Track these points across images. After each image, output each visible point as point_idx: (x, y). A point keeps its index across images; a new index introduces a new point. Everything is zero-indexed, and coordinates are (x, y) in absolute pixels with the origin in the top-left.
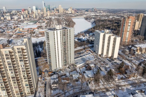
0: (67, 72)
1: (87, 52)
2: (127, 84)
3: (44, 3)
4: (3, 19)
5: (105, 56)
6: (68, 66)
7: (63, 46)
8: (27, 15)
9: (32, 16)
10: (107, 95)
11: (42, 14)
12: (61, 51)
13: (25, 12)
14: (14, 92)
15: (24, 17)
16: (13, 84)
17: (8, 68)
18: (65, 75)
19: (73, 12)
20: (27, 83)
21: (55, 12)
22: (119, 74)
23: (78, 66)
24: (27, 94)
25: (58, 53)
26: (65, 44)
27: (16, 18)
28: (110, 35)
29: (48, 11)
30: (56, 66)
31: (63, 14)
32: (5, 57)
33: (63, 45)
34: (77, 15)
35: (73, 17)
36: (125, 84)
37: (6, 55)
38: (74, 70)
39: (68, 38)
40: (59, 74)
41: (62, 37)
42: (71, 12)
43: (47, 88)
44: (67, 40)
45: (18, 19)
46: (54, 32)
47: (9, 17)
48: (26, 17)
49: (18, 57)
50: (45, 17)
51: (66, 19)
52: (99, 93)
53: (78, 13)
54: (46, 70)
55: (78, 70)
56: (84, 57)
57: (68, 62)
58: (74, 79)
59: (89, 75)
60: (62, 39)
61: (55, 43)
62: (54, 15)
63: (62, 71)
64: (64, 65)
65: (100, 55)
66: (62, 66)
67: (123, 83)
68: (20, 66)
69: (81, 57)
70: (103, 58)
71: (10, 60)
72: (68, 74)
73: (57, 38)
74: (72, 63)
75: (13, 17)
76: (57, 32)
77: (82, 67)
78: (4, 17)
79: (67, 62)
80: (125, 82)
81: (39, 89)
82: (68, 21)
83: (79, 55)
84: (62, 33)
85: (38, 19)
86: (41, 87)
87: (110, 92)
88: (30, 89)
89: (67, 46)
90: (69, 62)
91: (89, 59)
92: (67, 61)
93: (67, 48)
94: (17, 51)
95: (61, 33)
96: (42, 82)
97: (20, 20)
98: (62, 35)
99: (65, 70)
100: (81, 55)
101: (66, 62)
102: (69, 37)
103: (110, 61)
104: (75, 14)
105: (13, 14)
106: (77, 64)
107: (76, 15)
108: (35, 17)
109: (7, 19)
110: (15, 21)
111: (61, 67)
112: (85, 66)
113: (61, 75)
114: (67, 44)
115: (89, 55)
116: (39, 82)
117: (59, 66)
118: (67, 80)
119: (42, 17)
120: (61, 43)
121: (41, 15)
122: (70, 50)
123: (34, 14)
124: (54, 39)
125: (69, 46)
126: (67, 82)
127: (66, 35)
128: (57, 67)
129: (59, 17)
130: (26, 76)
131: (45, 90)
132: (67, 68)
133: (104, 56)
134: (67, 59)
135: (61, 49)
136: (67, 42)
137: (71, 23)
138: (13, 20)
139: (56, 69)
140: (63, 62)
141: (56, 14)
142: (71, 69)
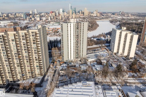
0: (78, 64)
1: (103, 50)
2: (138, 82)
3: (71, 6)
4: (34, 20)
5: (121, 55)
6: (79, 59)
7: (75, 39)
8: (54, 17)
9: (59, 18)
10: (112, 88)
11: (67, 16)
12: (74, 43)
13: (52, 14)
14: (27, 70)
15: (51, 19)
16: (26, 63)
17: (23, 48)
18: (75, 66)
19: (98, 15)
20: (38, 64)
21: (80, 15)
22: (131, 72)
23: (89, 60)
24: (37, 74)
25: (71, 45)
26: (77, 37)
27: (44, 19)
28: (127, 32)
29: (73, 14)
30: (68, 57)
31: (88, 17)
32: (21, 38)
33: (75, 37)
34: (102, 18)
35: (98, 19)
36: (135, 82)
37: (23, 36)
38: (85, 63)
39: (81, 32)
40: (70, 65)
41: (75, 30)
42: (96, 15)
44: (80, 34)
45: (46, 20)
46: (68, 24)
47: (39, 18)
48: (53, 18)
49: (32, 40)
51: (90, 21)
52: (104, 85)
53: (104, 16)
54: (59, 60)
55: (88, 63)
56: (98, 53)
57: (80, 55)
58: (82, 70)
59: (97, 69)
60: (75, 32)
61: (68, 34)
62: (79, 18)
63: (72, 63)
64: (75, 58)
65: (115, 54)
67: (134, 80)
68: (33, 48)
69: (95, 53)
70: (118, 56)
71: (25, 41)
73: (71, 30)
74: (84, 56)
75: (42, 18)
76: (70, 24)
77: (94, 62)
78: (34, 18)
79: (79, 55)
80: (136, 80)
81: (48, 74)
82: (92, 23)
84: (76, 26)
85: (63, 21)
86: (51, 72)
87: (116, 86)
88: (40, 71)
89: (79, 39)
90: (81, 56)
91: (103, 56)
93: (79, 41)
94: (31, 34)
95: (74, 26)
96: (53, 69)
97: (48, 21)
98: (75, 28)
99: (76, 62)
100: (96, 52)
101: (78, 55)
102: (82, 30)
103: (124, 60)
104: (100, 17)
105: (43, 16)
106: (89, 58)
108: (61, 18)
109: (37, 20)
110: (43, 21)
112: (97, 61)
113: (71, 65)
114: (79, 37)
115: (104, 52)
116: (50, 68)
117: (71, 58)
118: (75, 70)
119: (67, 19)
120: (74, 36)
121: (67, 17)
122: (83, 44)
123: (60, 16)
124: (68, 31)
125: (82, 39)
126: (75, 71)
127: (80, 28)
129: (84, 19)
130: (37, 57)
131: (54, 75)
132: (78, 61)
133: (119, 55)
134: (79, 53)
135: (74, 42)
136: (79, 36)
137: (94, 25)
138: (41, 20)
139: (67, 60)
140: (75, 55)
141: (81, 16)
142: (83, 62)
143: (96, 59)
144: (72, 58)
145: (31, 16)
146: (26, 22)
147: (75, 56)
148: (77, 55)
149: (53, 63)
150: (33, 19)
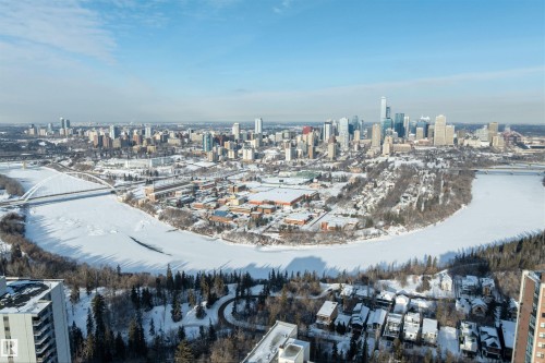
3: (387, 108)
8: (308, 148)
9: (326, 153)
11: (362, 146)
13: (305, 136)
15: (294, 155)
19: (498, 142)
21: (415, 142)
27: (271, 153)
31: (450, 152)
35: (489, 164)
42: (486, 144)
45: (273, 160)
47: (250, 152)
48: (305, 154)
50: (369, 158)
53: (522, 146)
62: (409, 154)
75: (265, 152)
97: (279, 162)
104: (506, 151)
105: (271, 142)
107: (510, 155)
108: (331, 155)
109: (244, 157)
119: (358, 156)
121: (359, 148)
129: (426, 161)
138: (258, 161)
141: (417, 148)
145: (227, 144)
146: (202, 164)
150: (231, 155)
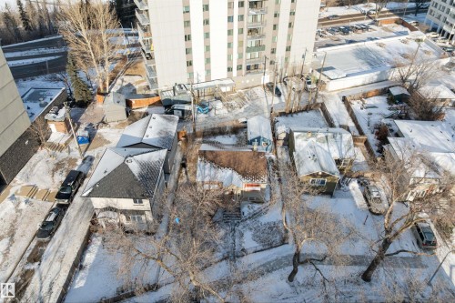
0: (256, 111)
1: (386, 29)
6: (267, 79)
18: (238, 130)
23: (332, 86)
30: (190, 63)
38: (307, 109)
40: (201, 117)
43: (71, 212)
54: (130, 85)
55: (334, 108)
57: (273, 51)
58: (303, 172)
63: (219, 105)
64: (239, 68)
66: (230, 69)
72: (258, 126)
74: (295, 58)
79: (267, 52)
83: (340, 36)
86: (33, 191)
90: (281, 53)
91: (406, 57)
92: (267, 42)
96: (64, 154)
99: (246, 97)
100: (352, 36)
101: (260, 47)
106: (328, 73)
111: (224, 74)
112: (385, 92)
113: (211, 125)
116: (42, 152)
117: (208, 71)
118: (244, 174)
128: (191, 74)
131: (47, 230)
132: (260, 91)
134: (268, 30)
139: (184, 80)
140: (241, 44)
142: (289, 98)
143: (373, 76)
144: (219, 72)
147: (235, 56)
148: (249, 50)
149: (83, 105)
